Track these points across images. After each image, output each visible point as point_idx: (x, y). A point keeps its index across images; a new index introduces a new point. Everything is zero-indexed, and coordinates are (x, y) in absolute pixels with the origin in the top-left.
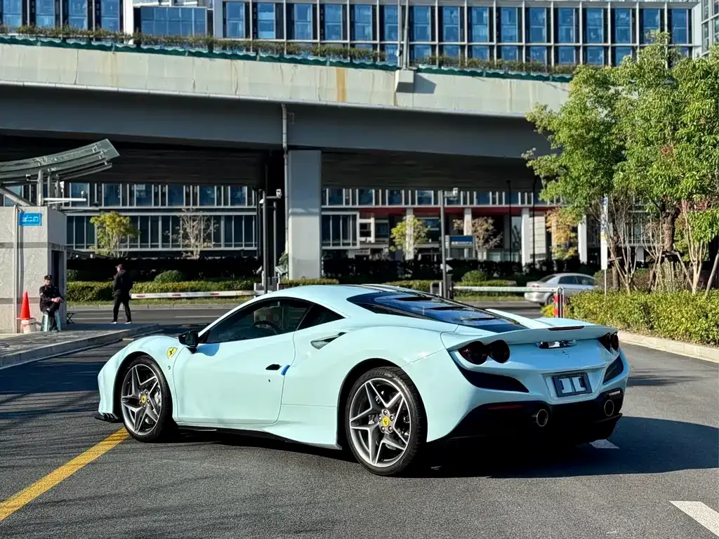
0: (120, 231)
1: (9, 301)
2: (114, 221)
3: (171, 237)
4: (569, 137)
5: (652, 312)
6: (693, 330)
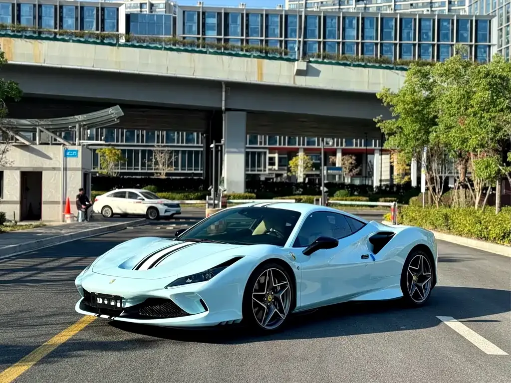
0: (115, 159)
1: (57, 203)
2: (111, 152)
3: (147, 164)
4: (403, 109)
5: (449, 219)
6: (472, 231)
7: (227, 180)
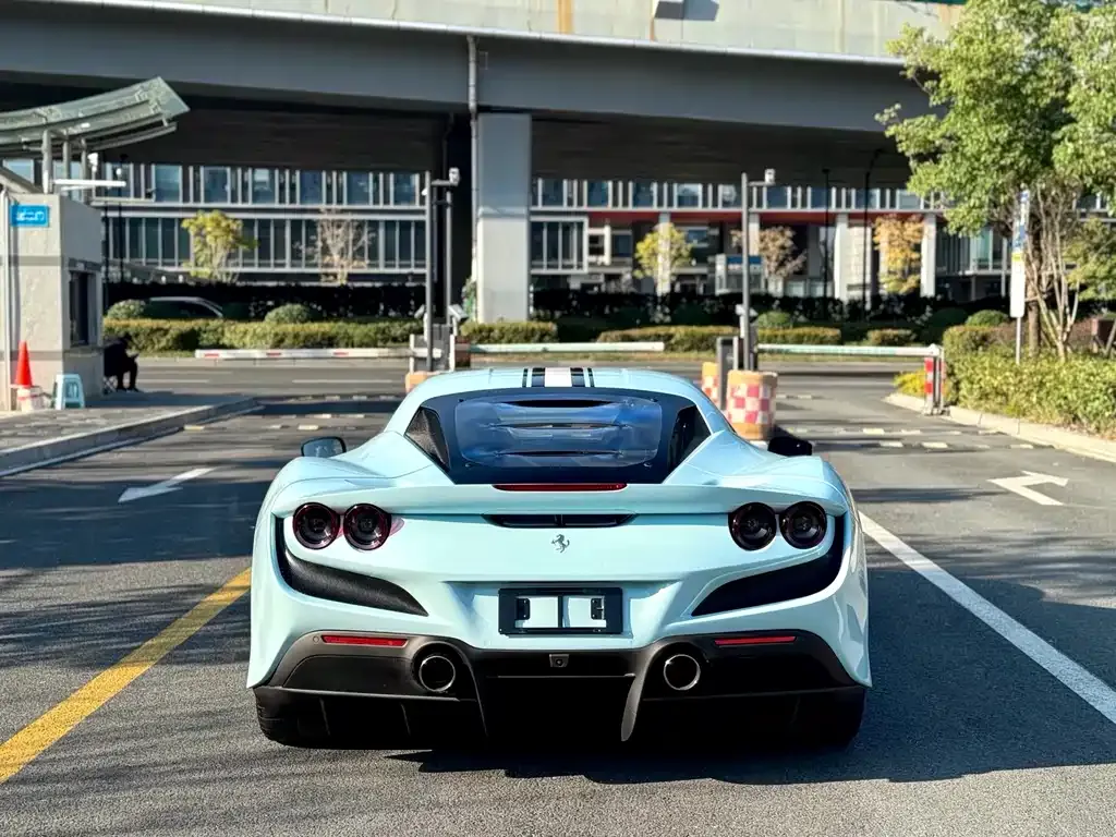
0: (228, 242)
2: (218, 225)
3: (304, 252)
4: (967, 83)
7: (485, 290)
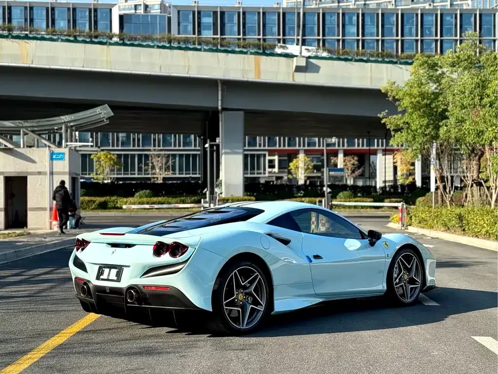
0: (111, 164)
1: (44, 209)
2: (107, 157)
3: (143, 168)
4: (410, 103)
5: (464, 220)
6: (491, 232)
7: (225, 183)
